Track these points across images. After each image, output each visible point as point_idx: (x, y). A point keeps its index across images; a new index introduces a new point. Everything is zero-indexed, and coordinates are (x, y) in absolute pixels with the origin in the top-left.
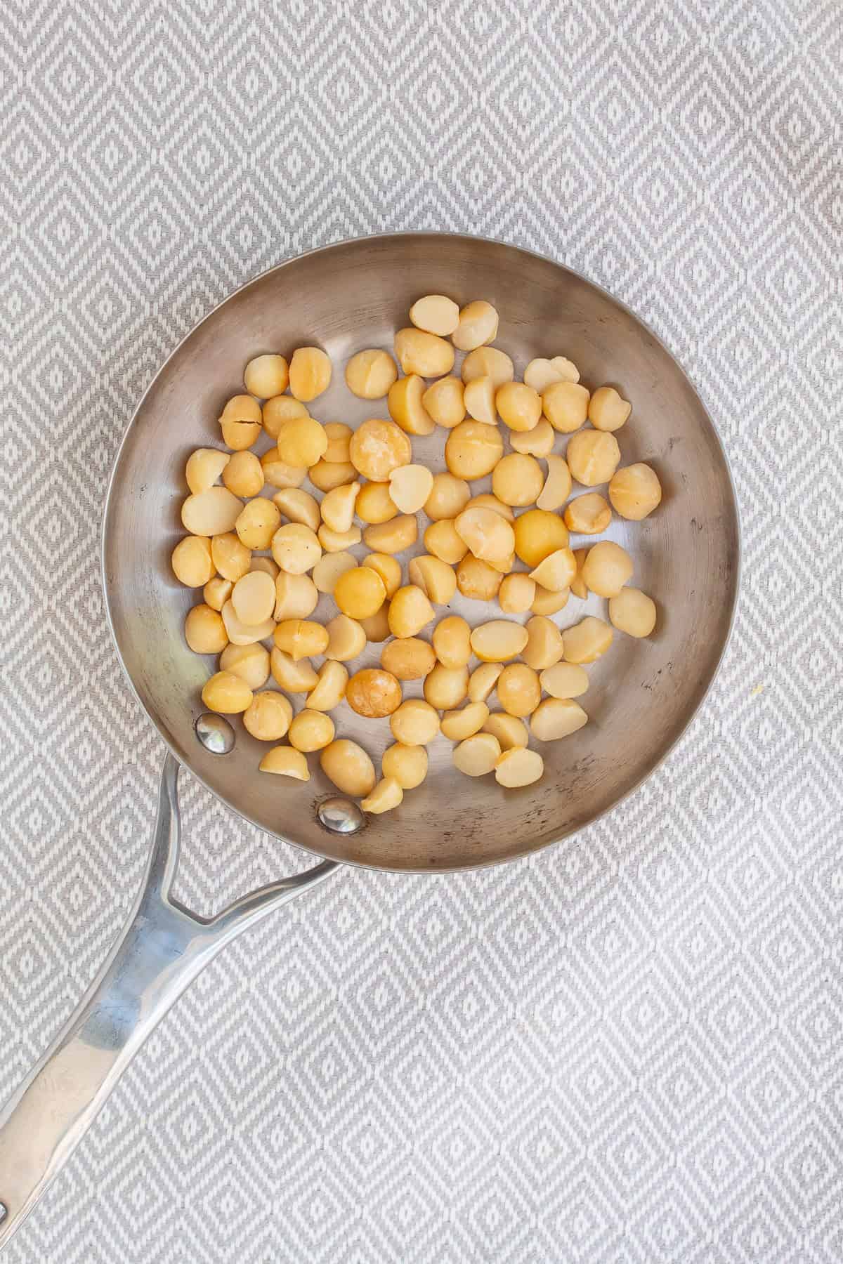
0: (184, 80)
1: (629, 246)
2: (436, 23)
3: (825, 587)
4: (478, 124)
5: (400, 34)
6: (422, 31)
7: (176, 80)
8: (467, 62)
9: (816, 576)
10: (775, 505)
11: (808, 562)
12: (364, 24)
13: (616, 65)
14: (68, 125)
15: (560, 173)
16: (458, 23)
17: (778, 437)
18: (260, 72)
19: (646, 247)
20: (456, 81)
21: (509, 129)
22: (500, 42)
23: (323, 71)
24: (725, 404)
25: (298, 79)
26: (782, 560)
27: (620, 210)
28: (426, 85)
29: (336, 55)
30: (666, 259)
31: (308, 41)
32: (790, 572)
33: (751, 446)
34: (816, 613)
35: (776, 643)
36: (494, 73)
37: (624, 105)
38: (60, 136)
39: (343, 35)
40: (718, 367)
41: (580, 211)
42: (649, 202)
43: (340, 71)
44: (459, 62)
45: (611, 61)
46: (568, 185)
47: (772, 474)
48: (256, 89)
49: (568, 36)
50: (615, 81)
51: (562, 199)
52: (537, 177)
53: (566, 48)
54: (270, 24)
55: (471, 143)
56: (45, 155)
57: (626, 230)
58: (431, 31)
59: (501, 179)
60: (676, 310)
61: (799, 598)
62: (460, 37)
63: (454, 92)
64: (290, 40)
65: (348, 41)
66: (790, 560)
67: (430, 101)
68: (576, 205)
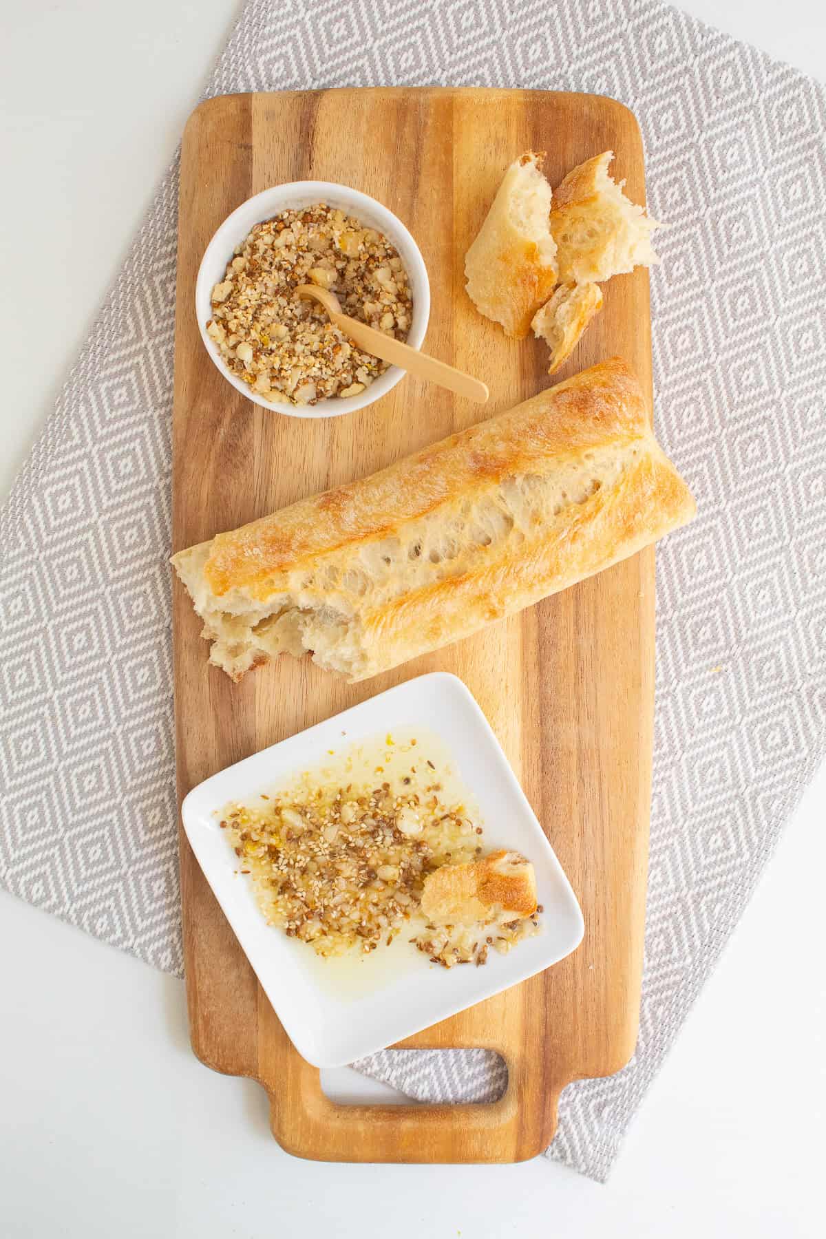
0: (485, 27)
1: (763, 296)
2: (692, 65)
3: (799, 614)
4: (691, 154)
5: (661, 63)
6: (680, 67)
7: (479, 25)
8: (703, 105)
9: (796, 604)
10: (788, 537)
11: (794, 591)
12: (638, 44)
13: (812, 156)
14: (384, 22)
15: (736, 219)
16: (709, 74)
17: (812, 488)
18: (545, 46)
19: (776, 303)
20: (687, 115)
21: (713, 169)
22: (733, 102)
23: (591, 66)
24: (783, 445)
25: (570, 63)
26: (776, 580)
27: (768, 265)
28: (664, 109)
29: (607, 58)
30: (786, 318)
31: (592, 37)
32: (779, 593)
33: (789, 485)
34: (785, 632)
35: (746, 641)
36: (719, 122)
37: (805, 188)
38: (374, 28)
39: (618, 45)
40: (791, 416)
41: (738, 254)
42: (791, 269)
43: (605, 71)
44: (697, 103)
45: (810, 153)
46: (738, 230)
47: (795, 513)
48: (536, 57)
49: (786, 119)
50: (805, 169)
51: (729, 240)
52: (718, 214)
53: (781, 128)
54: (567, 12)
55: (679, 167)
56: (357, 38)
57: (766, 284)
58: (687, 70)
59: (690, 204)
60: (777, 359)
61: (777, 615)
62: (705, 84)
63: (683, 123)
64: (577, 30)
65: (620, 51)
66: (782, 583)
67: (662, 123)
68: (738, 247)
